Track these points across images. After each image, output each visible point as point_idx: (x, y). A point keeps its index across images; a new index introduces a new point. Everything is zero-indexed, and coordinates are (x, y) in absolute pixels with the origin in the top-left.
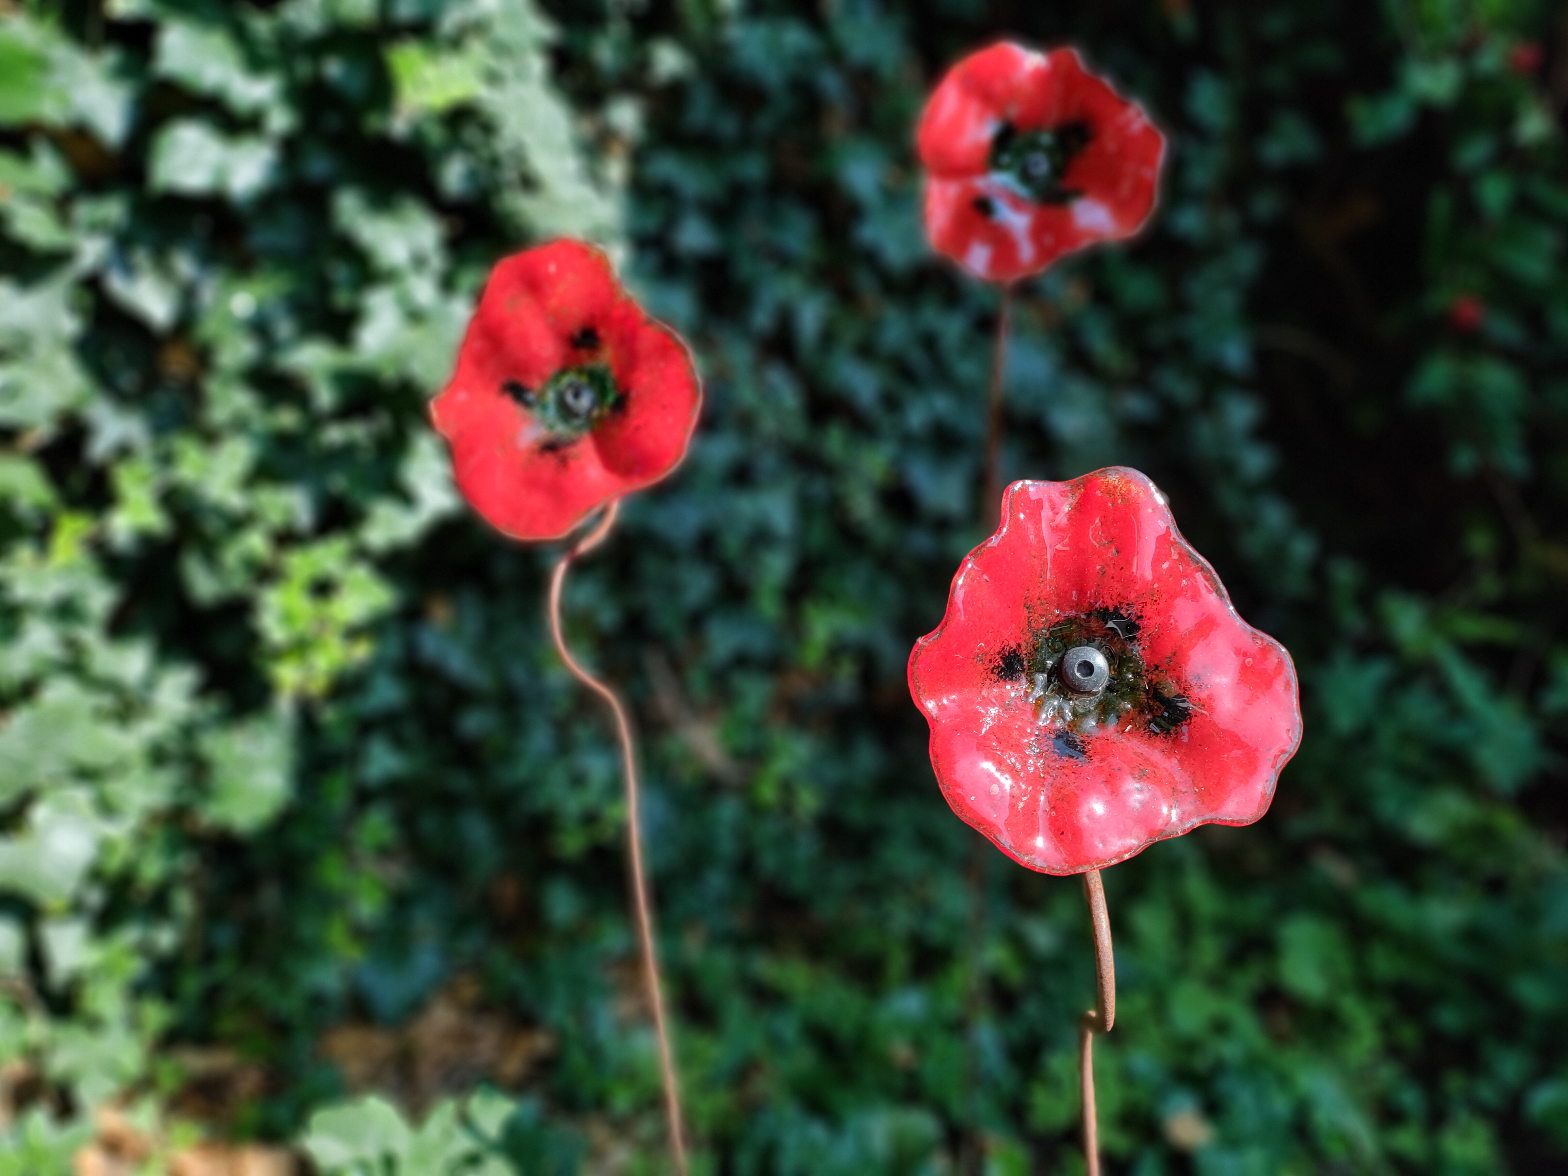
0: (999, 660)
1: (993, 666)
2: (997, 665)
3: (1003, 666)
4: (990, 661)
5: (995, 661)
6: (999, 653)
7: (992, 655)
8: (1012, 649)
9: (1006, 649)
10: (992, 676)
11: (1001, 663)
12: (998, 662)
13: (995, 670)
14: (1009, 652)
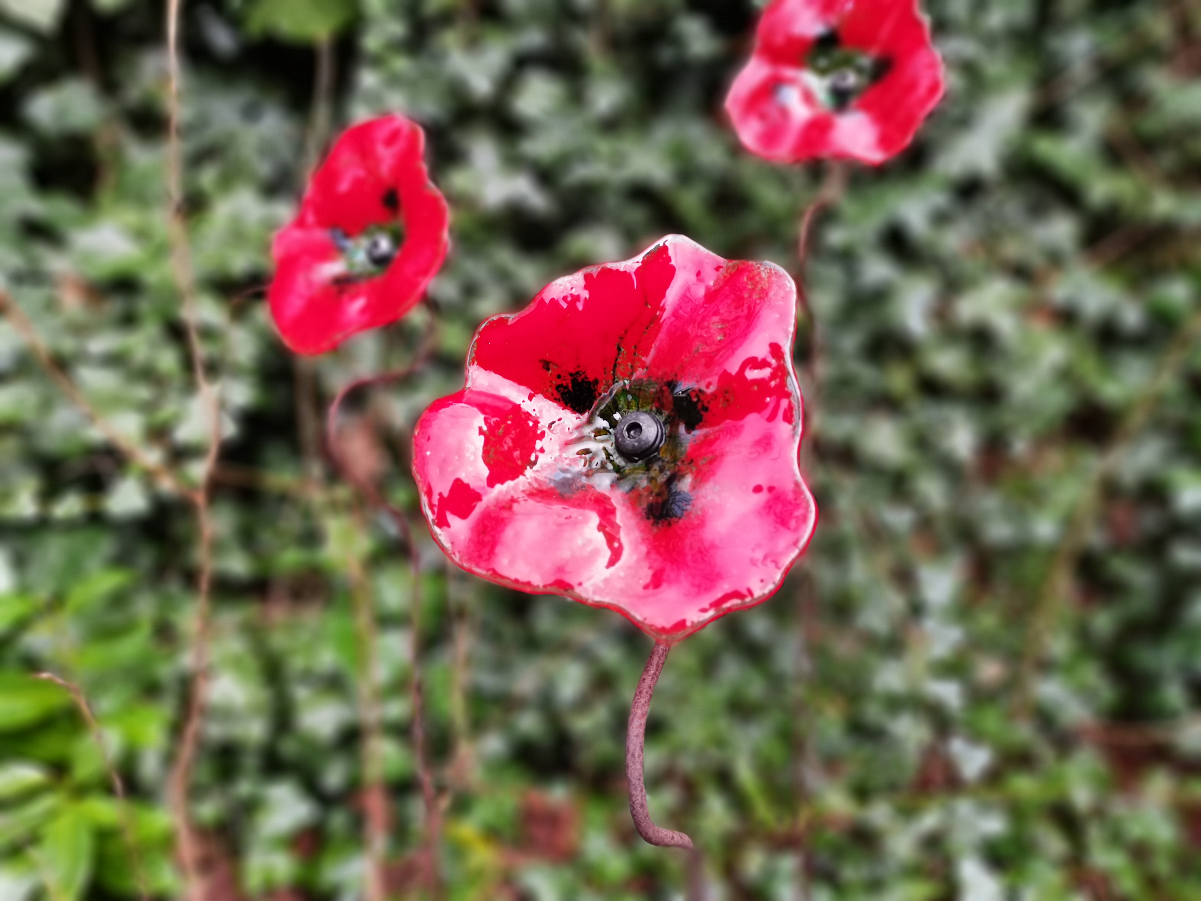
0: (569, 381)
1: (560, 383)
2: (565, 384)
3: (571, 389)
4: (559, 377)
5: (565, 380)
6: (571, 375)
7: (562, 371)
8: (588, 380)
9: (580, 375)
10: (555, 392)
11: (570, 385)
12: (567, 382)
13: (561, 389)
14: (583, 380)
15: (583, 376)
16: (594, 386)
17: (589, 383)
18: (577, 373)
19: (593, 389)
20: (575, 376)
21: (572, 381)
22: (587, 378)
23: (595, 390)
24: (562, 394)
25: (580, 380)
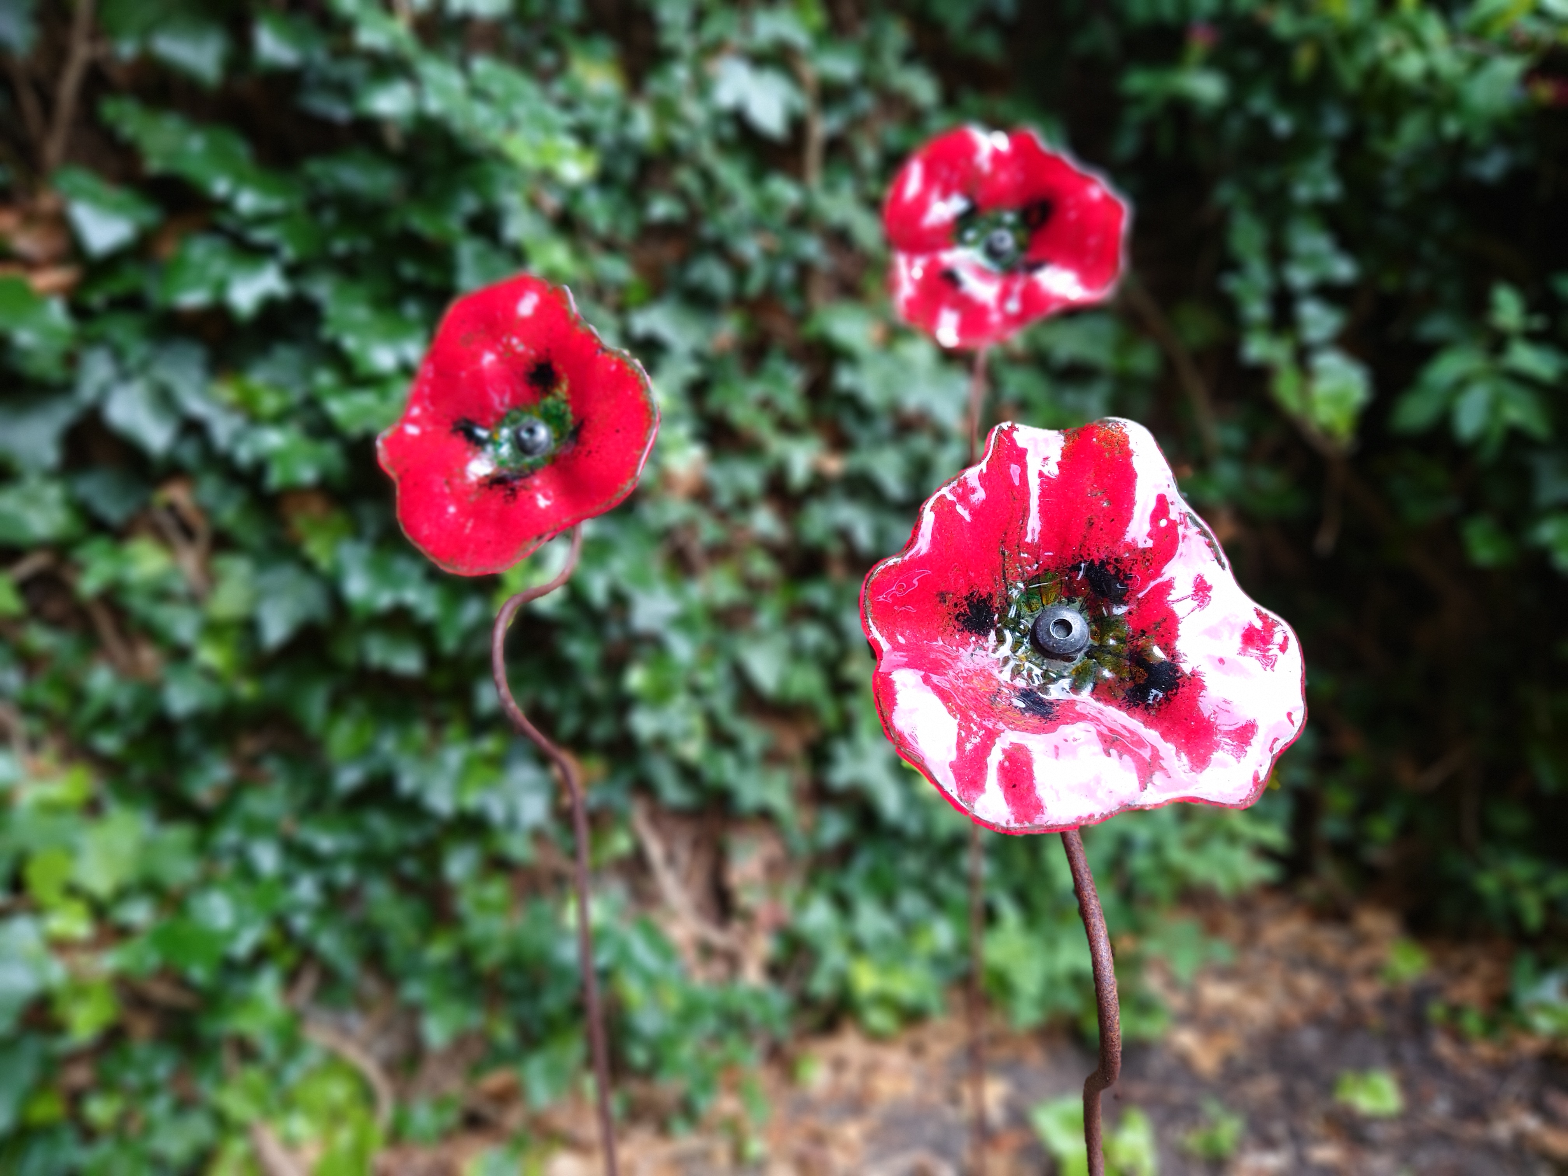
0: (966, 607)
1: (959, 612)
2: (963, 611)
3: (970, 614)
4: (956, 605)
5: (962, 606)
6: (966, 599)
7: (958, 598)
9: (975, 596)
10: (956, 623)
11: (968, 611)
12: (964, 608)
13: (960, 618)
14: (978, 600)
15: (978, 596)
16: (989, 603)
17: (985, 601)
18: (972, 594)
19: (989, 605)
20: (971, 598)
21: (968, 604)
22: (982, 597)
23: (991, 606)
24: (963, 623)
25: (975, 601)
